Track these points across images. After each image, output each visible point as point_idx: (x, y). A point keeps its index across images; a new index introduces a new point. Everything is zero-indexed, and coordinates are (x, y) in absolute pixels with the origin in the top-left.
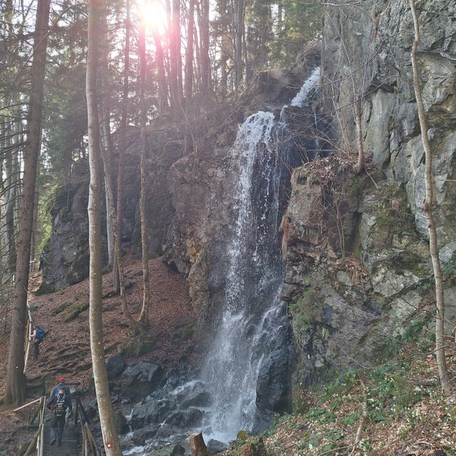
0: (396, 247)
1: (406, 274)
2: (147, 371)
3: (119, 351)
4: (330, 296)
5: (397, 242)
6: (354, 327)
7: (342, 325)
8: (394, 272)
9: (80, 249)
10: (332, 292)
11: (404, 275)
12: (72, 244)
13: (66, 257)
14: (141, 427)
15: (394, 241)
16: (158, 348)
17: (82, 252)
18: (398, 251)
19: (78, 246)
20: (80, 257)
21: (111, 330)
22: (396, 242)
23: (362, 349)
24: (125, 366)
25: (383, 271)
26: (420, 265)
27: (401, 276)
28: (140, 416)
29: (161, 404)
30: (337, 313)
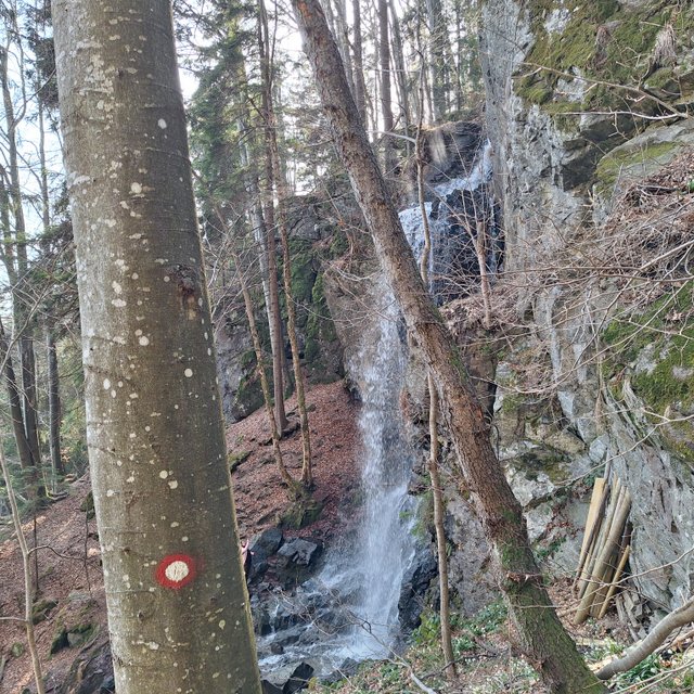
0: (530, 440)
1: (539, 479)
2: (304, 551)
3: (277, 520)
4: (453, 500)
5: (531, 433)
6: (477, 545)
7: (464, 541)
8: (524, 474)
9: (246, 372)
10: (456, 496)
11: (536, 481)
12: (235, 367)
13: (231, 384)
14: (286, 628)
15: (526, 430)
16: (324, 517)
17: (247, 377)
18: (531, 446)
19: (243, 369)
20: (245, 383)
21: (270, 491)
22: (529, 433)
23: (484, 576)
24: (283, 541)
25: (511, 472)
26: (561, 465)
27: (533, 482)
28: (284, 615)
29: (310, 599)
30: (459, 525)
